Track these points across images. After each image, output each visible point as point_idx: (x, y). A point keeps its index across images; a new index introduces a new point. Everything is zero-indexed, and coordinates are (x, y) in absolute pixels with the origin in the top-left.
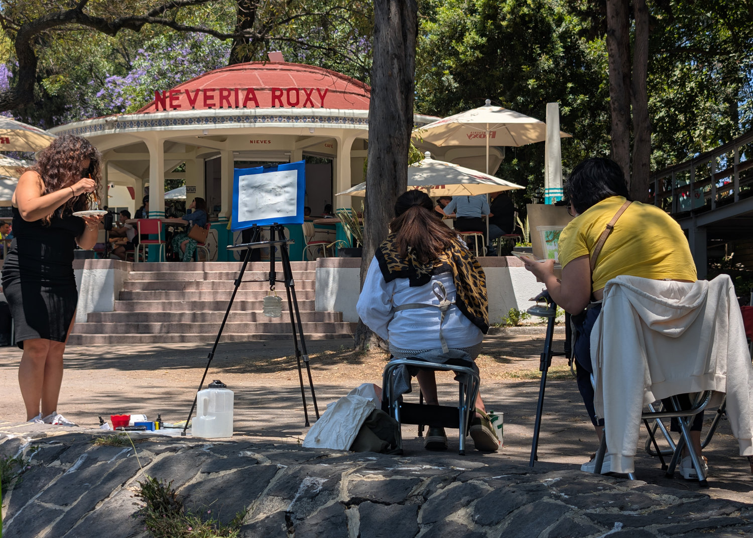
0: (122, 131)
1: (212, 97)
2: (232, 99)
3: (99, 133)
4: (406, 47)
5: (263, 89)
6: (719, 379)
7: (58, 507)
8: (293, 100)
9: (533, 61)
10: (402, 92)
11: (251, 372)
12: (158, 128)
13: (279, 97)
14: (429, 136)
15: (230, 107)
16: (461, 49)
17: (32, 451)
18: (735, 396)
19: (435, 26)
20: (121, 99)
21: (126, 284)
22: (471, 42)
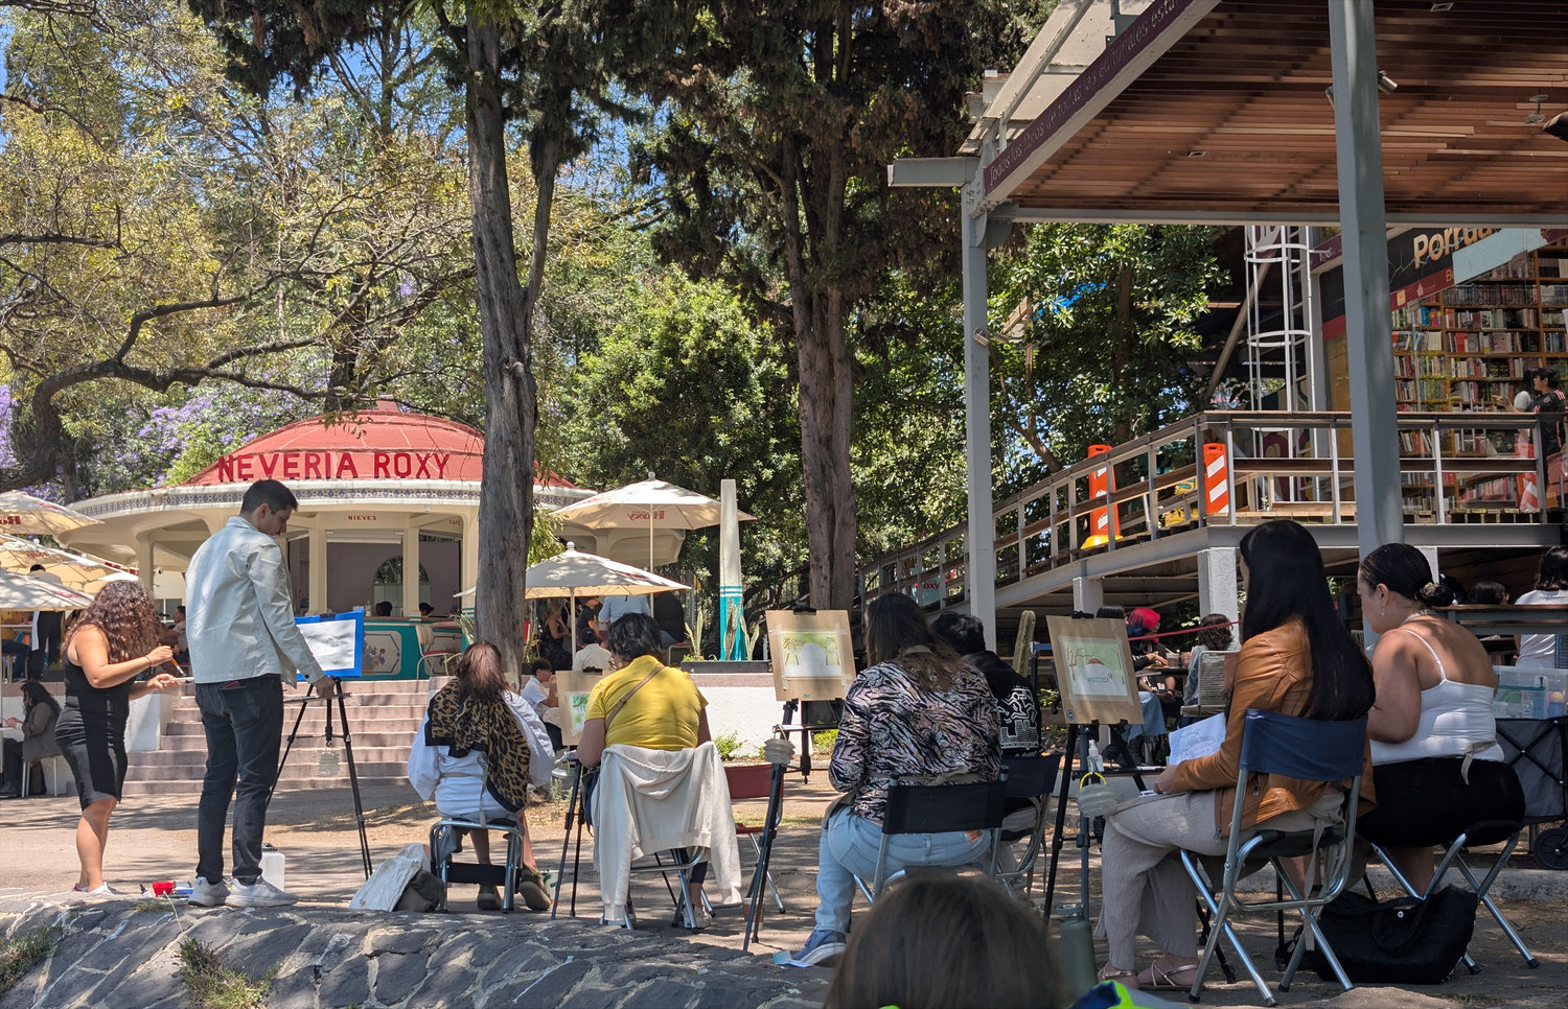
0: (174, 507)
1: (295, 465)
2: (322, 467)
3: (144, 509)
4: (523, 433)
5: (365, 451)
6: (705, 836)
7: (99, 972)
8: (403, 469)
9: (724, 410)
10: (518, 486)
11: (327, 829)
12: (222, 505)
13: (384, 466)
14: (578, 517)
15: (319, 477)
16: (632, 393)
17: (72, 918)
18: (717, 850)
19: (599, 361)
20: (175, 440)
21: (176, 713)
22: (644, 385)
